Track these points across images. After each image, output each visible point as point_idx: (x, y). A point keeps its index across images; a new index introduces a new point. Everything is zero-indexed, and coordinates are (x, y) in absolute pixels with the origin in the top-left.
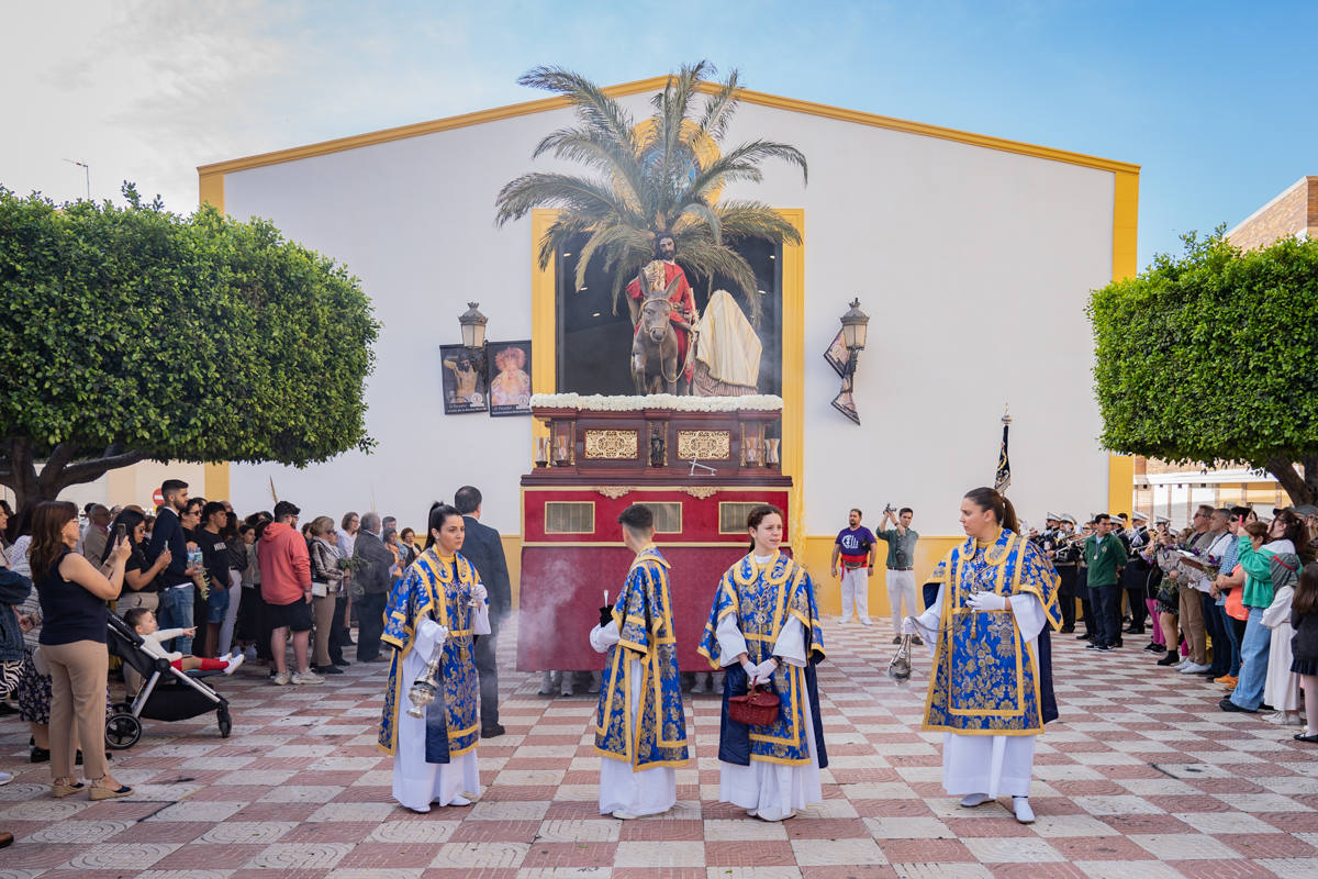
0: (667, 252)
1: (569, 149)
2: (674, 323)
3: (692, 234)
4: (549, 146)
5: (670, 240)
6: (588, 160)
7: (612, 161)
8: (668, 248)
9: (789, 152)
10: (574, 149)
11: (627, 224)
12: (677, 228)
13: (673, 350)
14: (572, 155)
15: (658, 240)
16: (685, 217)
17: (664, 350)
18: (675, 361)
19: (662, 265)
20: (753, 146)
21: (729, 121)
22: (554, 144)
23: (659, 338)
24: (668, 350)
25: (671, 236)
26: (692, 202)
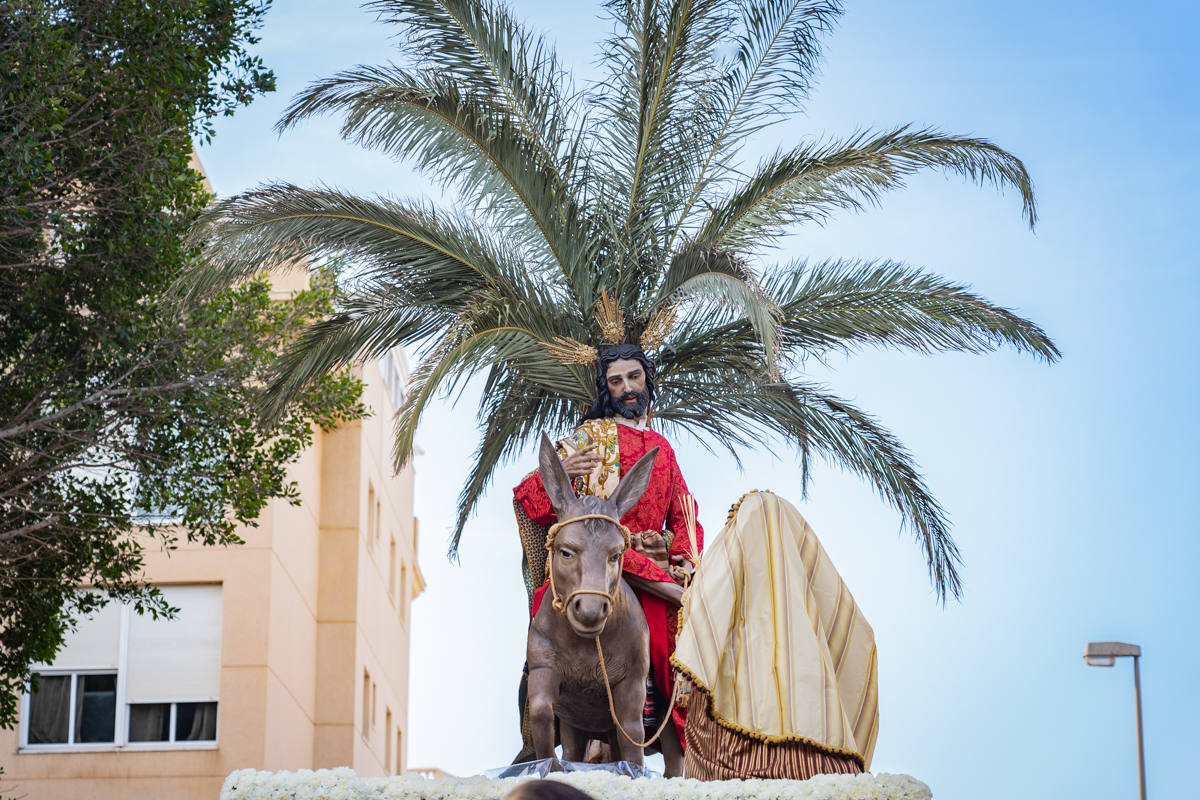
0: (626, 396)
1: (379, 118)
2: (633, 578)
3: (705, 351)
4: (332, 101)
5: (634, 365)
6: (429, 156)
7: (489, 163)
8: (629, 385)
9: (977, 155)
10: (394, 121)
11: (525, 324)
12: (660, 338)
13: (635, 657)
14: (386, 136)
15: (604, 364)
16: (682, 312)
17: (608, 656)
18: (643, 686)
19: (613, 431)
20: (884, 141)
21: (821, 39)
22: (345, 100)
23: (590, 621)
24: (619, 658)
25: (639, 356)
26: (702, 270)
